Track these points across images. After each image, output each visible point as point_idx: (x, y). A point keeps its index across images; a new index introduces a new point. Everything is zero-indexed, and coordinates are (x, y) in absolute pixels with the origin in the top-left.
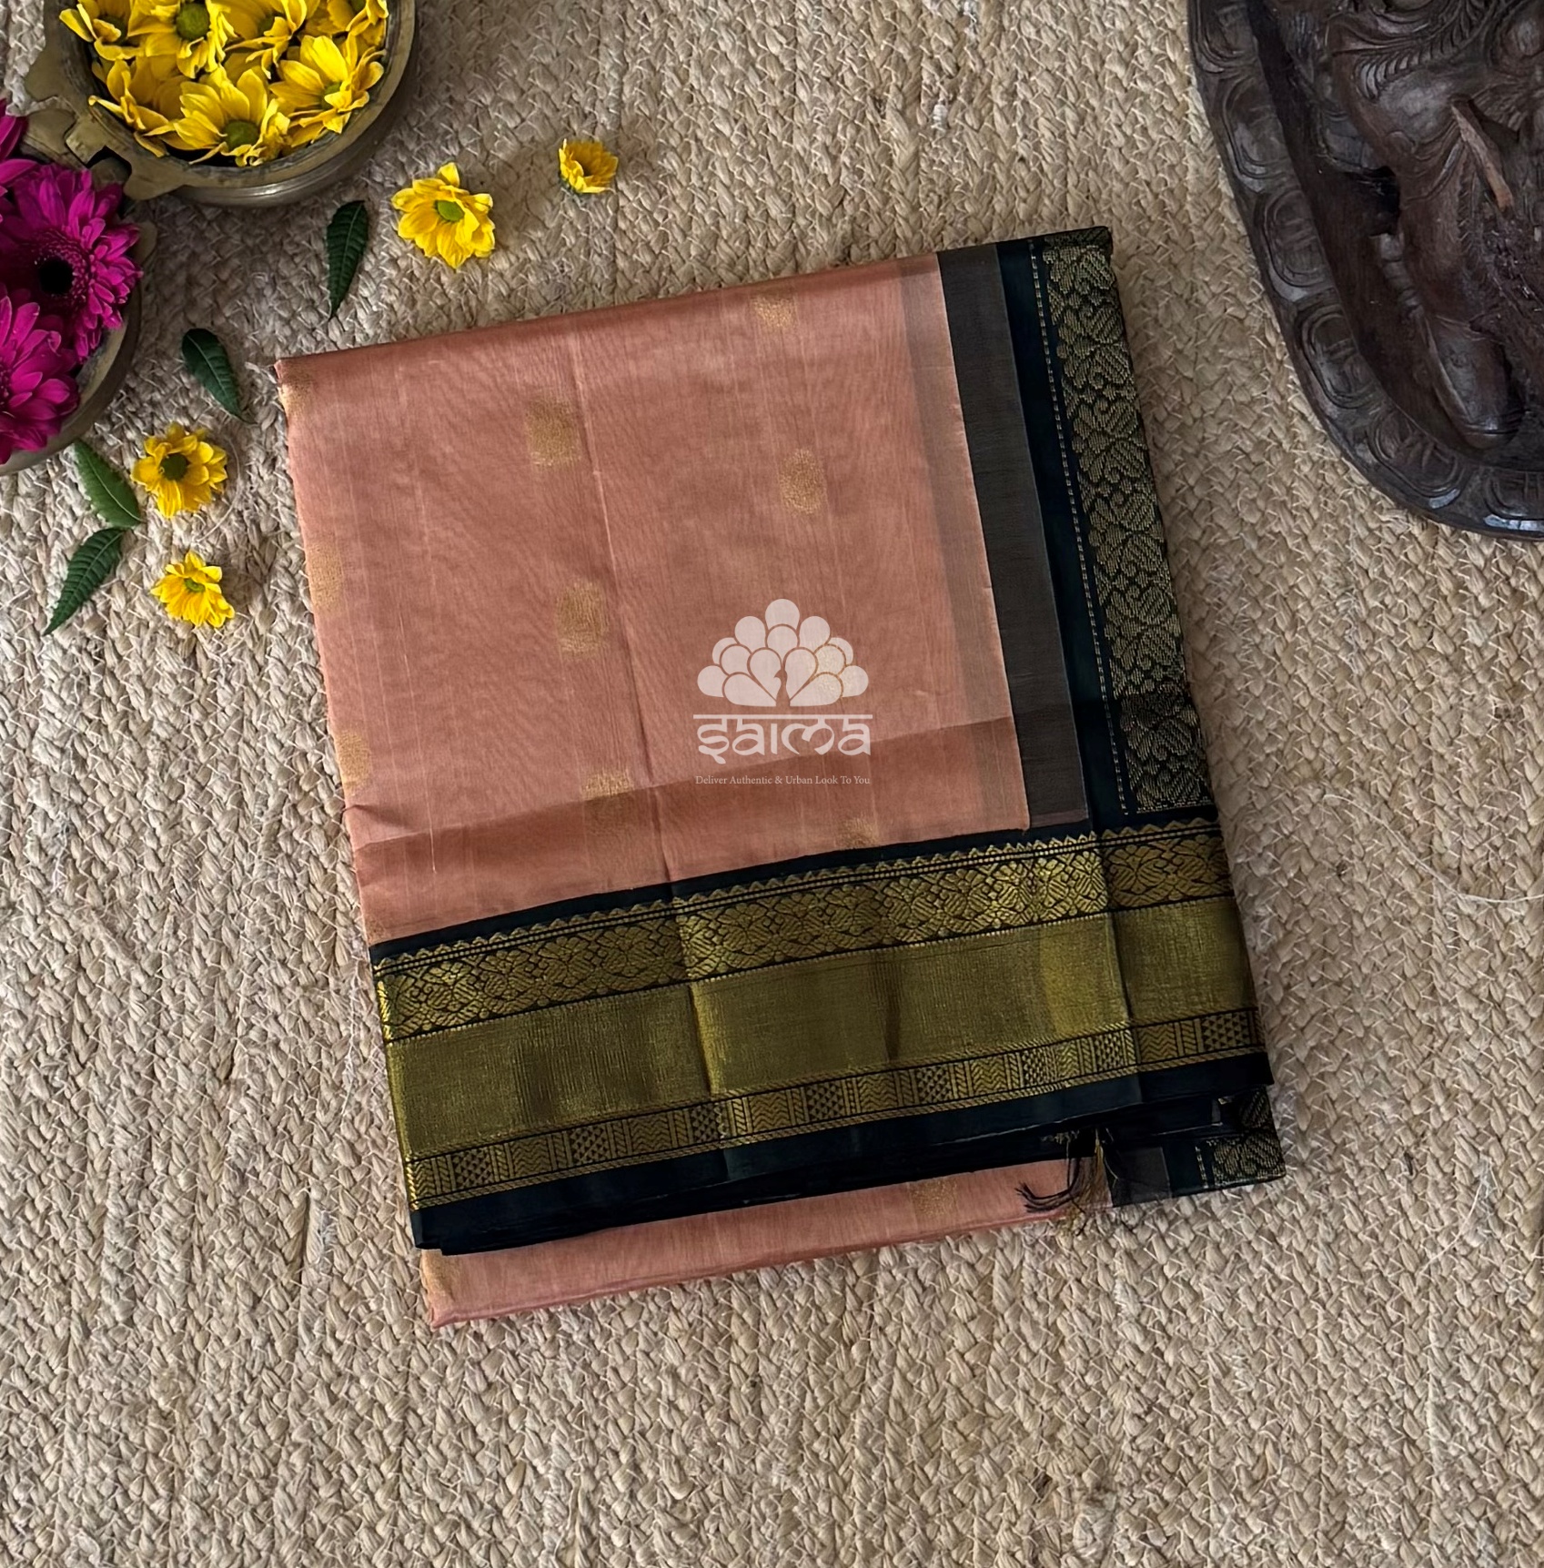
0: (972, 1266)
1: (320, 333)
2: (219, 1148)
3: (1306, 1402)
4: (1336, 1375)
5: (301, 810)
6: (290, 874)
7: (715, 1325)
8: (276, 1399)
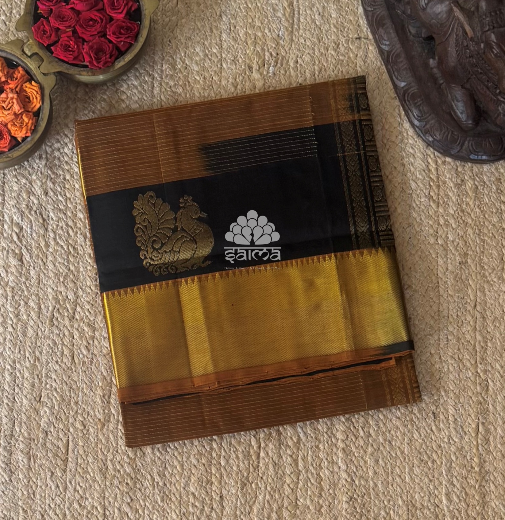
0: (291, 456)
1: (62, 151)
2: (38, 424)
3: (403, 495)
4: (413, 486)
5: (61, 311)
6: (58, 332)
7: (207, 478)
8: (61, 506)
